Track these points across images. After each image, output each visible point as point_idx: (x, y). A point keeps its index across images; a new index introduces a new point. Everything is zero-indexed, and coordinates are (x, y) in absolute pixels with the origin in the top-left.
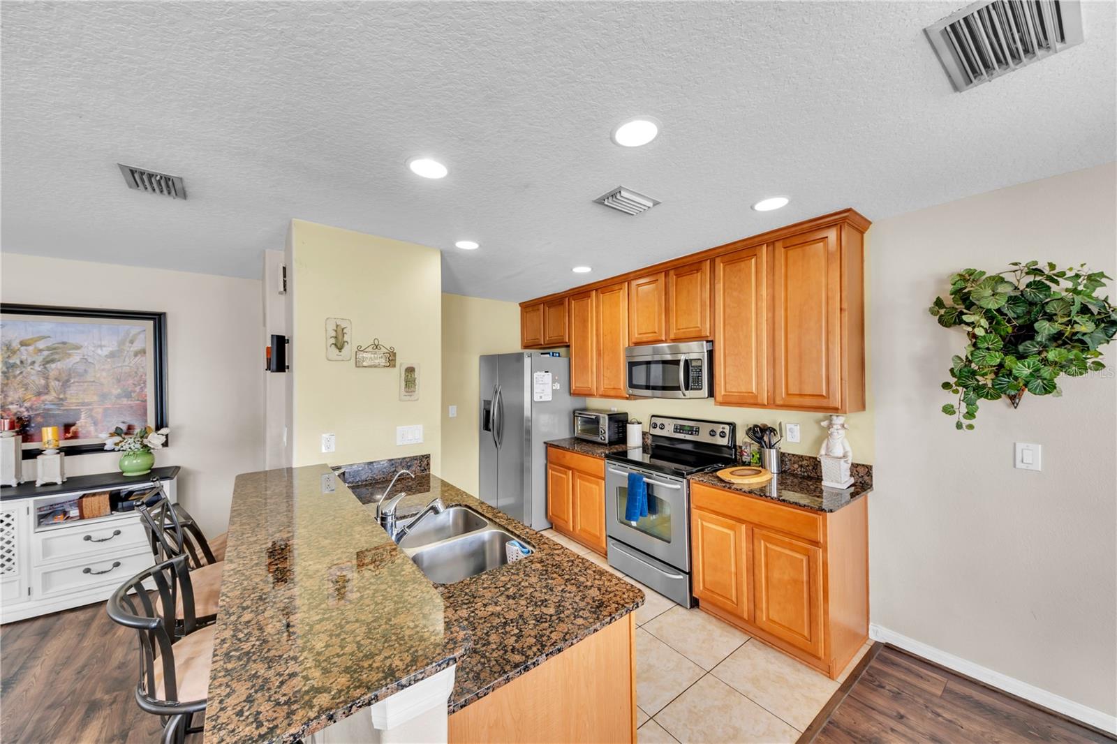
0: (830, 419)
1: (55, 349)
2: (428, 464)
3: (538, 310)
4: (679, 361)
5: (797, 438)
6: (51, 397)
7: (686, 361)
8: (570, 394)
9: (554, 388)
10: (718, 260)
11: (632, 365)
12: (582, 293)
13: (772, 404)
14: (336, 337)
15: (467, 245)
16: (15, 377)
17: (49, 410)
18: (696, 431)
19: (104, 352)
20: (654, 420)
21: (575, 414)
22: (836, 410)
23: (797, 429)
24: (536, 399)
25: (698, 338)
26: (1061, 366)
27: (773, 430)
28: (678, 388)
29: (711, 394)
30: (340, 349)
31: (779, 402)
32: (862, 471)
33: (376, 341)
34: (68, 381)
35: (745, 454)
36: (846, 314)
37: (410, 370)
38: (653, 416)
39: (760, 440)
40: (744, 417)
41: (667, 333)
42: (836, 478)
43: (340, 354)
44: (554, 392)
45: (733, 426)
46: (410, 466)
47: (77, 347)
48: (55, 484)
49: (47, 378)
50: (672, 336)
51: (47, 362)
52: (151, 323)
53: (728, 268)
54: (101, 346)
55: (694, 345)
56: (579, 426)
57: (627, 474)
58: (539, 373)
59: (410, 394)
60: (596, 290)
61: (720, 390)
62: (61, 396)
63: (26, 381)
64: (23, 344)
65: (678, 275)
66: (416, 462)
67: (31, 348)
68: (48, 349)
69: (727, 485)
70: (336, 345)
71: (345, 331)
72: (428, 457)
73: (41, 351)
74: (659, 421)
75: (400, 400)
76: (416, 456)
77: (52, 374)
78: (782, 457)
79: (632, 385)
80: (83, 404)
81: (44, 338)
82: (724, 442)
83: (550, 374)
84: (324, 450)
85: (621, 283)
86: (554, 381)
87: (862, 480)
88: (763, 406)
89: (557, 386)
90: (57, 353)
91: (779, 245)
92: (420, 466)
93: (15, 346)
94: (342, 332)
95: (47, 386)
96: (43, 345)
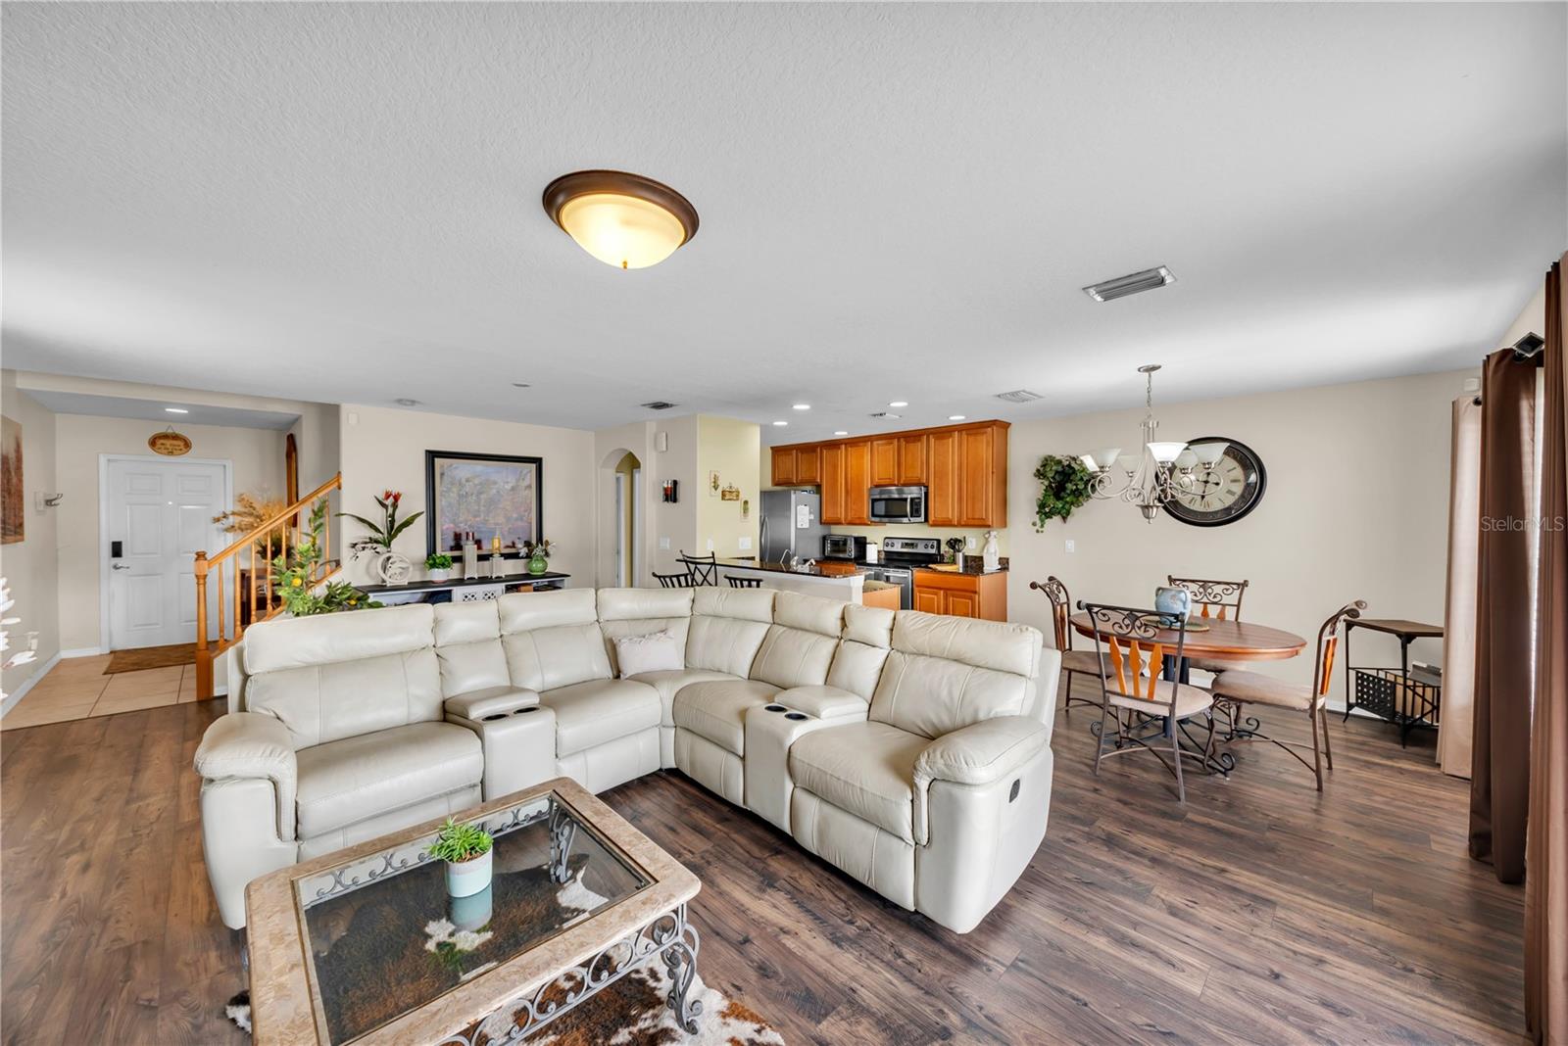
0: (989, 532)
3: (791, 454)
4: (906, 499)
5: (974, 546)
7: (912, 499)
8: (821, 523)
9: (810, 518)
10: (931, 436)
11: (874, 501)
12: (833, 445)
13: (960, 525)
14: (714, 482)
17: (481, 527)
18: (915, 547)
19: (508, 487)
20: (887, 540)
21: (824, 538)
22: (989, 526)
23: (974, 540)
24: (799, 526)
25: (919, 484)
26: (1072, 503)
27: (960, 541)
28: (906, 516)
29: (926, 520)
30: (716, 489)
31: (963, 523)
32: (1005, 561)
34: (490, 507)
35: (945, 557)
36: (995, 475)
37: (746, 503)
38: (887, 538)
39: (953, 548)
40: (944, 534)
41: (899, 480)
42: (991, 564)
44: (810, 521)
45: (939, 541)
47: (495, 483)
49: (479, 505)
50: (902, 482)
51: (479, 493)
52: (534, 465)
53: (937, 442)
54: (507, 482)
55: (915, 489)
56: (828, 547)
58: (800, 507)
60: (846, 444)
61: (931, 518)
62: (487, 518)
63: (469, 507)
65: (907, 442)
67: (471, 484)
68: (481, 484)
69: (935, 570)
70: (714, 487)
73: (476, 486)
74: (891, 542)
77: (482, 502)
78: (966, 558)
79: (873, 515)
80: (499, 524)
82: (933, 551)
83: (808, 507)
85: (865, 442)
86: (810, 513)
87: (1004, 564)
88: (954, 526)
89: (812, 517)
90: (485, 488)
91: (964, 432)
93: (463, 481)
94: (716, 478)
95: (479, 511)
96: (477, 482)
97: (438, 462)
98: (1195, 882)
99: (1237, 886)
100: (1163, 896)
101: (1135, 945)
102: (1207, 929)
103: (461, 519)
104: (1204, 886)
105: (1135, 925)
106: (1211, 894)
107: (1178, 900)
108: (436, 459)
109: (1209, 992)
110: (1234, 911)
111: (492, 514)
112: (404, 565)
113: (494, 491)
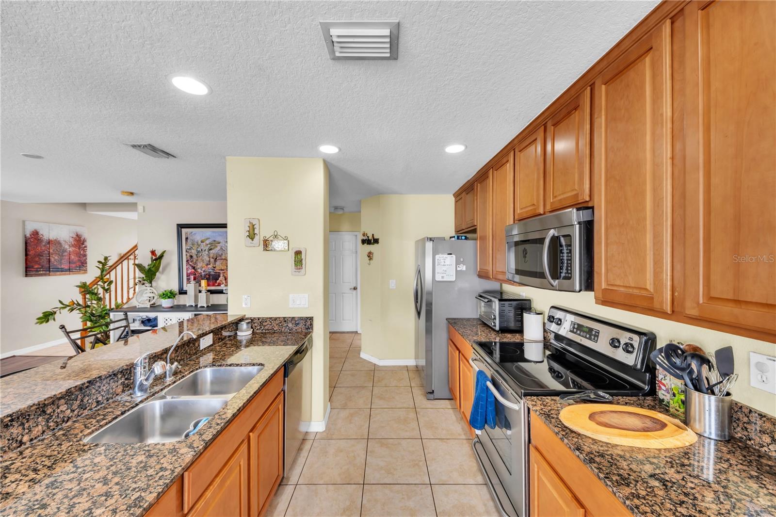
1: (212, 244)
2: (311, 324)
3: (463, 198)
6: (210, 266)
9: (458, 269)
10: (598, 83)
12: (484, 174)
13: (681, 313)
14: (249, 231)
15: (329, 149)
16: (200, 257)
17: (211, 272)
18: (595, 336)
20: (553, 312)
24: (439, 278)
30: (252, 239)
31: (691, 311)
33: (276, 232)
34: (216, 259)
35: (663, 387)
37: (298, 253)
38: (554, 307)
41: (545, 204)
43: (252, 242)
44: (458, 272)
46: (298, 324)
47: (219, 243)
48: (204, 307)
49: (209, 257)
50: (549, 207)
51: (209, 250)
57: (478, 370)
58: (440, 255)
59: (299, 270)
60: (492, 168)
62: (214, 266)
63: (203, 259)
64: (202, 242)
66: (302, 321)
67: (204, 244)
68: (210, 244)
71: (255, 227)
72: (311, 319)
73: (207, 245)
74: (559, 315)
75: (292, 275)
76: (303, 317)
77: (211, 255)
80: (222, 270)
81: (208, 239)
82: (629, 360)
83: (454, 256)
84: (244, 306)
85: (508, 153)
86: (458, 263)
88: (663, 315)
89: (462, 268)
90: (212, 246)
92: (305, 325)
93: (199, 242)
95: (209, 261)
96: (208, 242)
97: (184, 231)
103: (198, 267)
108: (182, 229)
111: (218, 263)
112: (152, 295)
113: (219, 248)
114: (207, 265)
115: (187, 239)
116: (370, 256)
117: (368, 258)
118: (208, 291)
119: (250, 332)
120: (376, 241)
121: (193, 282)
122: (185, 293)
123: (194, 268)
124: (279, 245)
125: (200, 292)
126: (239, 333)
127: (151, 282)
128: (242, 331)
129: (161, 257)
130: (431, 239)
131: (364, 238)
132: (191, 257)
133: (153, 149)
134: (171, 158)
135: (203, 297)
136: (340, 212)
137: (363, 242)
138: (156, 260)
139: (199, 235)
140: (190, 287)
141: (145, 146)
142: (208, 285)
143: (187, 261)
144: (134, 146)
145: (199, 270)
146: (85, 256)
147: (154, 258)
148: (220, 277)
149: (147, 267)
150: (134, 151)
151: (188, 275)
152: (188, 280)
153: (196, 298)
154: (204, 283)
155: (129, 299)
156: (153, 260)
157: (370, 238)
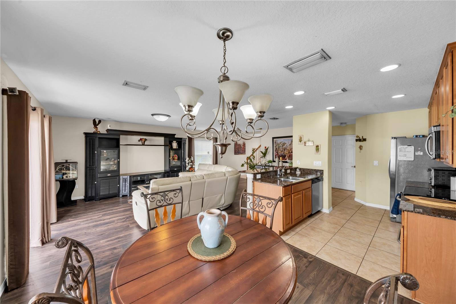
2: (323, 173)
6: (283, 152)
9: (416, 154)
16: (279, 149)
17: (283, 154)
24: (400, 159)
30: (301, 142)
33: (308, 139)
37: (317, 146)
46: (317, 172)
47: (286, 143)
51: (283, 146)
58: (402, 147)
59: (318, 153)
64: (280, 143)
66: (319, 171)
68: (283, 144)
70: (300, 141)
72: (322, 171)
77: (283, 148)
80: (287, 154)
81: (282, 142)
83: (413, 147)
84: (298, 164)
86: (416, 150)
89: (420, 153)
92: (320, 173)
94: (301, 138)
95: (282, 150)
96: (282, 143)
97: (274, 139)
98: (116, 258)
99: (105, 266)
100: (119, 249)
101: (116, 239)
102: (106, 250)
103: (279, 152)
104: (113, 259)
105: (119, 241)
106: (110, 258)
107: (116, 251)
109: (99, 242)
110: (102, 258)
111: (285, 151)
112: (265, 161)
113: (286, 145)
114: (282, 152)
115: (275, 142)
116: (361, 147)
117: (359, 149)
118: (282, 161)
119: (300, 172)
120: (365, 140)
121: (277, 158)
122: (275, 162)
123: (277, 153)
124: (310, 144)
125: (280, 161)
126: (296, 172)
127: (265, 157)
128: (297, 171)
129: (268, 149)
130: (395, 138)
131: (357, 138)
132: (277, 149)
133: (274, 118)
134: (278, 119)
135: (281, 163)
136: (344, 125)
137: (357, 140)
138: (266, 150)
139: (279, 141)
140: (277, 160)
141: (273, 118)
142: (282, 159)
143: (275, 150)
144: (270, 119)
145: (279, 154)
146: (245, 149)
147: (266, 149)
148: (286, 156)
149: (264, 152)
150: (271, 120)
151: (275, 155)
152: (276, 157)
153: (279, 164)
154: (281, 158)
155: (258, 163)
156: (265, 150)
157: (361, 138)
